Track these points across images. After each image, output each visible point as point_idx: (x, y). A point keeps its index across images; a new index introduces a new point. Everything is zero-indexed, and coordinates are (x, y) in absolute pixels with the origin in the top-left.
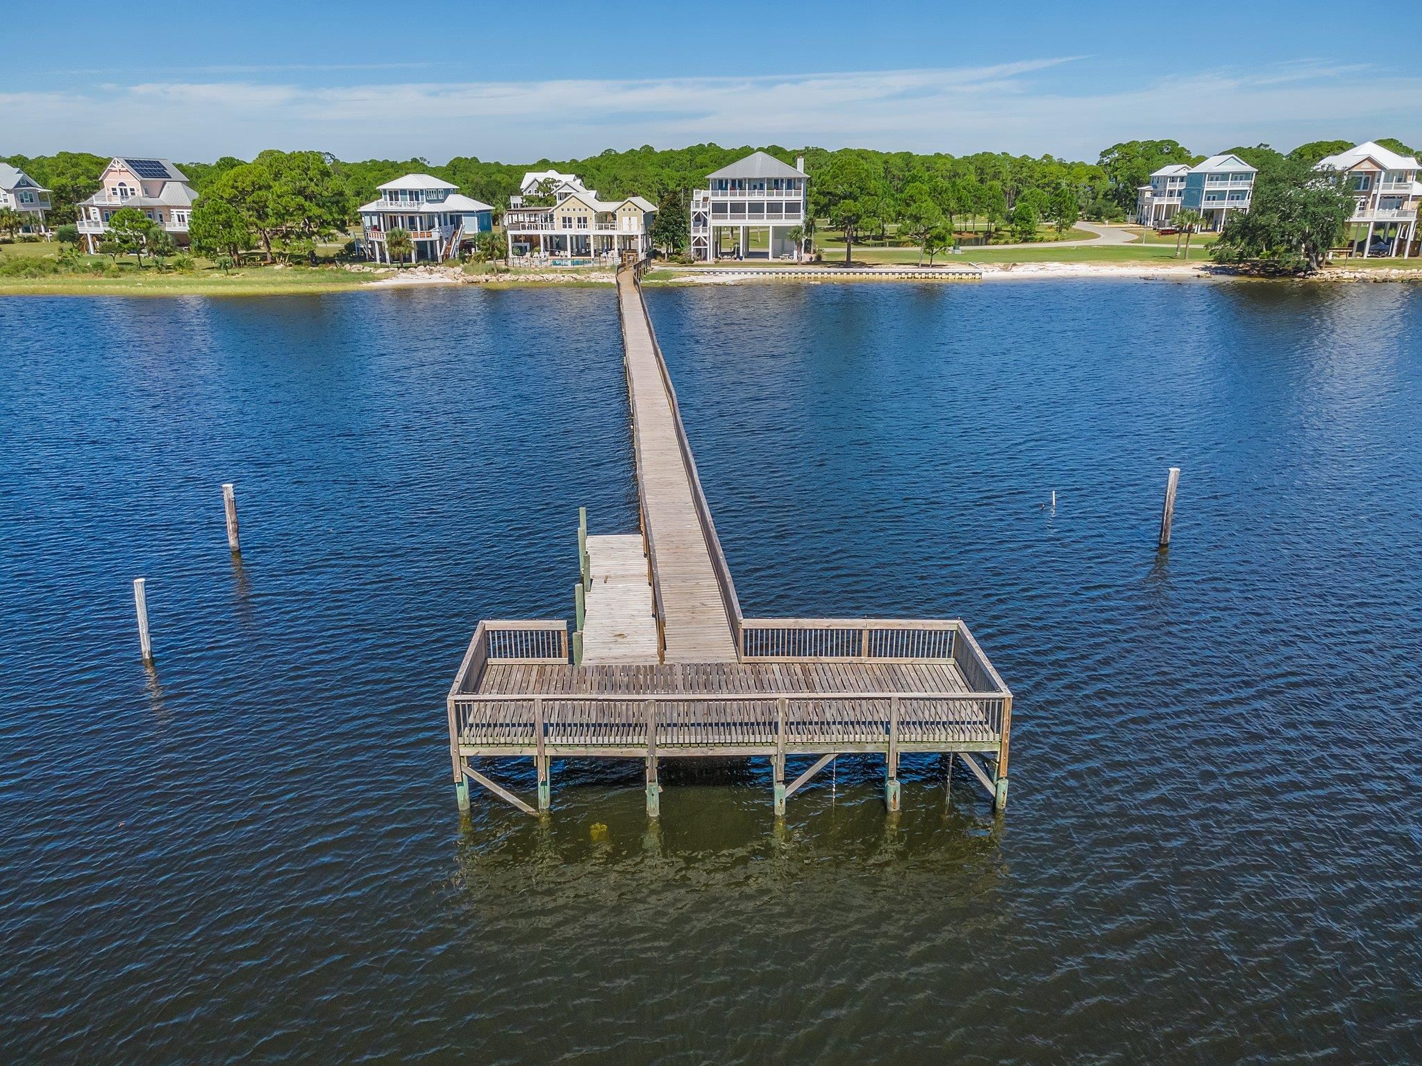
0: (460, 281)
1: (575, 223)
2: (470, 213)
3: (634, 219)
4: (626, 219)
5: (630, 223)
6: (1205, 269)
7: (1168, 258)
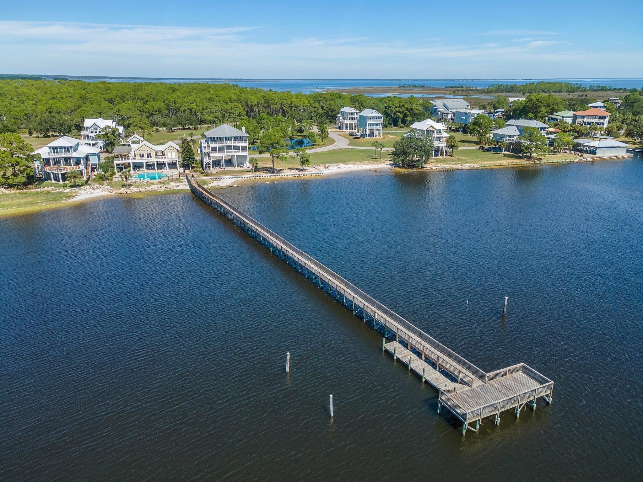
0: (113, 193)
1: (146, 156)
2: (94, 154)
3: (173, 154)
4: (169, 154)
5: (172, 155)
6: (390, 164)
7: (373, 157)
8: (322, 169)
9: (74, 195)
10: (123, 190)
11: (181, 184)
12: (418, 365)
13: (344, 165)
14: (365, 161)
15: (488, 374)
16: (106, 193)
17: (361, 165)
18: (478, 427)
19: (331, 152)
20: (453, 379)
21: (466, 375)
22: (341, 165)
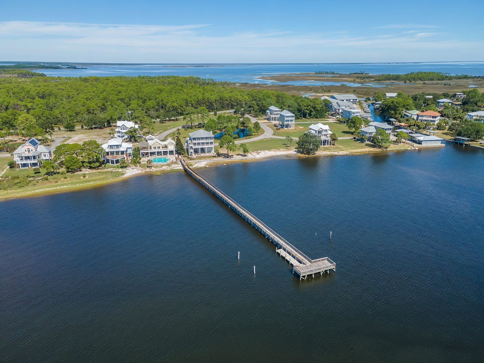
5: (171, 148)
6: (296, 151)
7: (286, 146)
8: (255, 155)
9: (124, 173)
10: (148, 170)
11: (178, 165)
12: (288, 257)
13: (269, 152)
14: (281, 149)
15: (313, 261)
16: (140, 172)
17: (279, 152)
18: (306, 278)
19: (261, 141)
20: (300, 262)
21: (305, 261)
22: (267, 152)
